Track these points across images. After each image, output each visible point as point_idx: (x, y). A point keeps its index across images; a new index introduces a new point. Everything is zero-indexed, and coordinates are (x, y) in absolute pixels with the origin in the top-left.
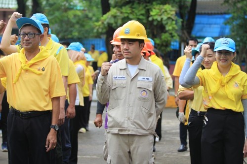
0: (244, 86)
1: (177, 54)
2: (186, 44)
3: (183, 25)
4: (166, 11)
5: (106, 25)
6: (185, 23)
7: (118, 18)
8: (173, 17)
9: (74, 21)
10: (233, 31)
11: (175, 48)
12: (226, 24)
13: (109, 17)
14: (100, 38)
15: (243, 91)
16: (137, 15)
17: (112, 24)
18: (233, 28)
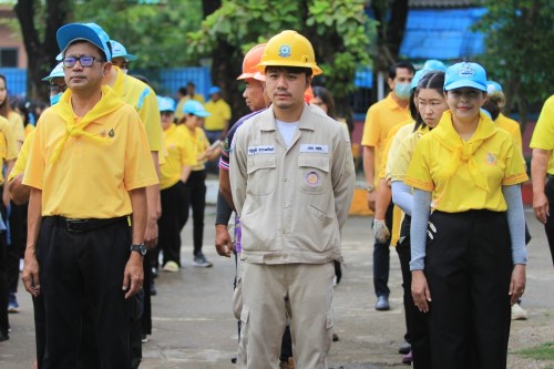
0: (506, 160)
1: (368, 97)
2: (388, 75)
3: (380, 35)
4: (343, 5)
5: (214, 38)
6: (385, 30)
7: (239, 21)
8: (358, 17)
9: (140, 30)
10: (491, 46)
11: (363, 84)
12: (474, 30)
13: (221, 19)
14: (198, 65)
15: (505, 170)
16: (280, 15)
17: (226, 35)
18: (491, 37)
